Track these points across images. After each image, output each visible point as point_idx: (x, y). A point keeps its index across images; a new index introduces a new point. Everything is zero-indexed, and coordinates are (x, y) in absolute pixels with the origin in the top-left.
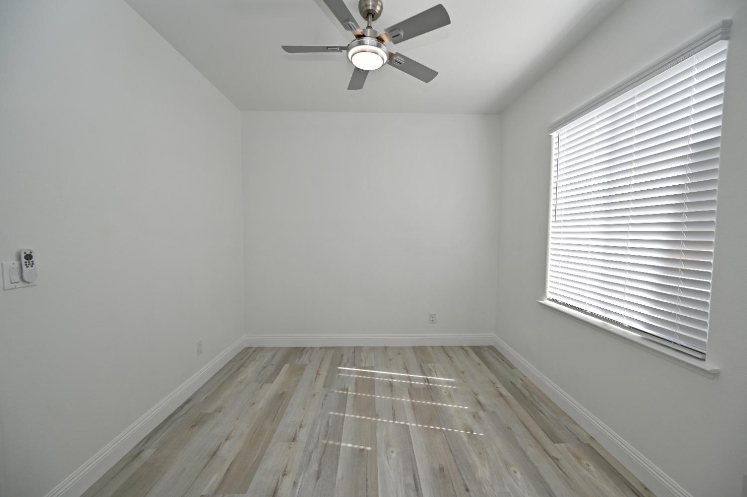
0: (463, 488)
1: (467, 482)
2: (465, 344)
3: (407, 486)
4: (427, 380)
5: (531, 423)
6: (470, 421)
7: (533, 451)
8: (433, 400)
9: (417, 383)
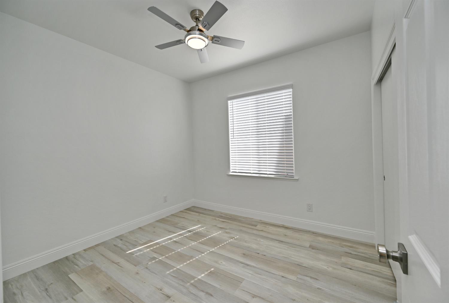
0: (257, 254)
1: (255, 252)
2: (182, 210)
3: (243, 267)
4: (190, 231)
5: (244, 225)
6: (228, 235)
7: (255, 232)
8: (206, 237)
9: (187, 234)
